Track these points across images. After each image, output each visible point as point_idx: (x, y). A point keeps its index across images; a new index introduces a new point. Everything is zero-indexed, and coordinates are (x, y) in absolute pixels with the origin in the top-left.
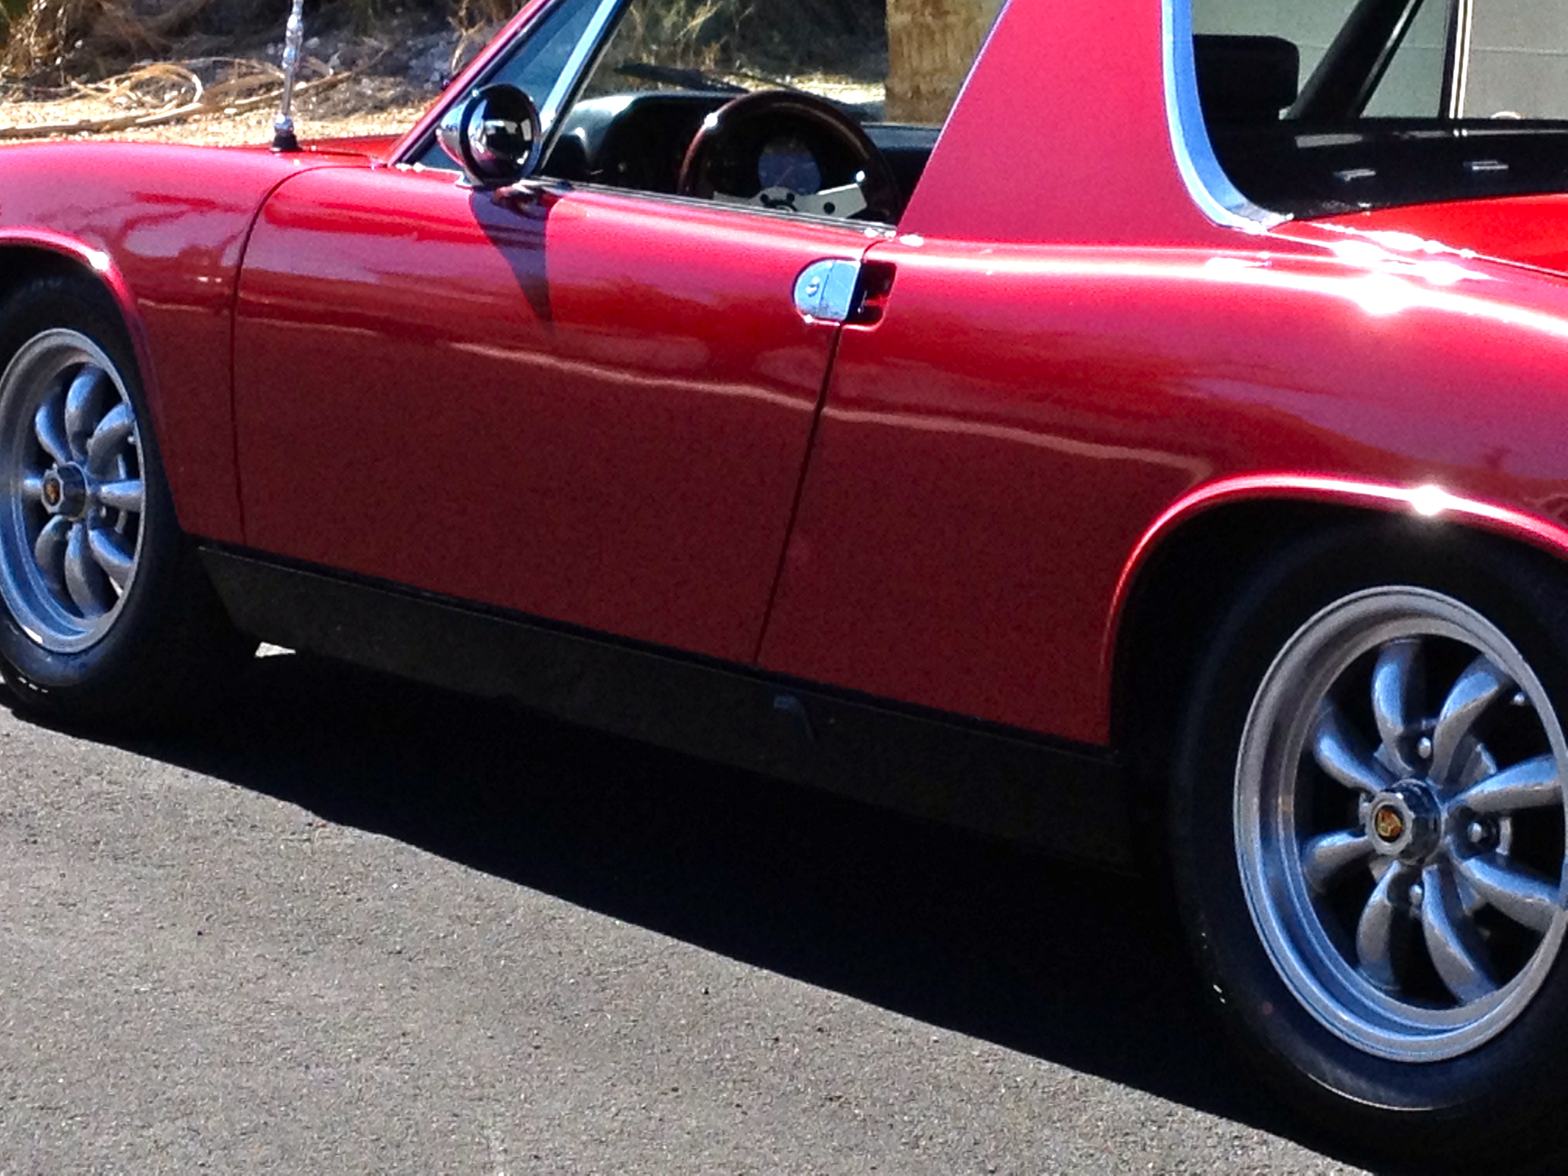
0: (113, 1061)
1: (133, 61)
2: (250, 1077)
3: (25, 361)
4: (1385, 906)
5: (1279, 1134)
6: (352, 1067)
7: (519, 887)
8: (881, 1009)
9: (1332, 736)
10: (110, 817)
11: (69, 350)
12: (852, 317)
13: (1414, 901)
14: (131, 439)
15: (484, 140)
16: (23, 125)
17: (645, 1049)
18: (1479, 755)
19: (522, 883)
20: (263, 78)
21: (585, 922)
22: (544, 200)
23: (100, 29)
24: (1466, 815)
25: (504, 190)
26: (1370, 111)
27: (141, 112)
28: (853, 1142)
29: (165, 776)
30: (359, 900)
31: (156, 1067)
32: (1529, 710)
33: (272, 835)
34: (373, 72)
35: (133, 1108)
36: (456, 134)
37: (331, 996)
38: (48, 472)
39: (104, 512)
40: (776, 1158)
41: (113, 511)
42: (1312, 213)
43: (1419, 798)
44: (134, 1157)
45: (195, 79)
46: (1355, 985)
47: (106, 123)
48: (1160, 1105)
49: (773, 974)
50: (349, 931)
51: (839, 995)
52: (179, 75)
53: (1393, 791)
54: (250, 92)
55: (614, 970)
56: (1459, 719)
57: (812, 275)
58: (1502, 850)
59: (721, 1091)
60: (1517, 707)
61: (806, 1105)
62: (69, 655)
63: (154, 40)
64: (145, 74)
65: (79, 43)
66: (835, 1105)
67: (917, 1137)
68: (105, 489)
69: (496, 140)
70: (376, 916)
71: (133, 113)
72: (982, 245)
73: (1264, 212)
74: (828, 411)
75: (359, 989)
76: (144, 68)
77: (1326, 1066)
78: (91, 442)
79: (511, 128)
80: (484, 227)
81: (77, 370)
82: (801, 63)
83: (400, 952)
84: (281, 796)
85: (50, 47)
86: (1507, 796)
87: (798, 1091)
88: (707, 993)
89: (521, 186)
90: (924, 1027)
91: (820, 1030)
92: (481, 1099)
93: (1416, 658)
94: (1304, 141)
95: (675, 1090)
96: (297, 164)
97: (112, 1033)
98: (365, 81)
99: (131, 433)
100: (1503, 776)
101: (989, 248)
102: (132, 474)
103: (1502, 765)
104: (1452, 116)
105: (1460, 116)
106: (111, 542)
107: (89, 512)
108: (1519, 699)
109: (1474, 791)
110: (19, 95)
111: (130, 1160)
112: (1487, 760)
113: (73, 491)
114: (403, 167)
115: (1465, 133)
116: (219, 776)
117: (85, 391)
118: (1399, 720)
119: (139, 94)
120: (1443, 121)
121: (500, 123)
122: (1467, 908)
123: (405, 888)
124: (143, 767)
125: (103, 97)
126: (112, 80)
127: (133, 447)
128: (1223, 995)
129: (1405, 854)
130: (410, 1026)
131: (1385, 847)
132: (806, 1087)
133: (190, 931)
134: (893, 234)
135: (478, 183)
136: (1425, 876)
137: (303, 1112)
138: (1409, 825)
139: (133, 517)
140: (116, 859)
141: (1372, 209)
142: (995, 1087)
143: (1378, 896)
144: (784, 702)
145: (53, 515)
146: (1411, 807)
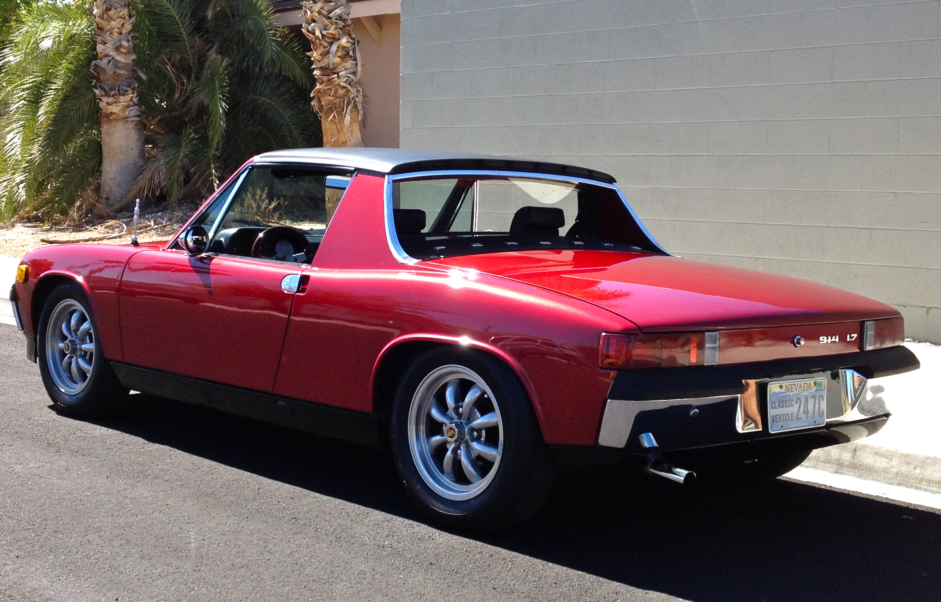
0: (78, 516)
1: (105, 220)
2: (119, 519)
3: (58, 309)
4: (451, 456)
5: (422, 523)
6: (150, 515)
7: (206, 460)
8: (310, 492)
9: (436, 408)
10: (83, 443)
11: (72, 305)
12: (298, 291)
13: (459, 455)
14: (90, 331)
15: (192, 242)
16: (72, 239)
17: (239, 506)
18: (475, 412)
19: (207, 458)
20: (144, 225)
21: (225, 469)
22: (210, 259)
23: (96, 211)
24: (472, 430)
25: (198, 256)
26: (452, 230)
27: (108, 235)
28: (299, 531)
29: (101, 431)
30: (157, 465)
31: (91, 518)
32: (489, 399)
33: (132, 447)
34: (177, 222)
35: (82, 530)
36: (183, 240)
37: (146, 494)
38: (66, 341)
39: (83, 353)
40: (276, 537)
41: (86, 353)
42: (427, 259)
43: (459, 425)
44: (81, 545)
45: (124, 225)
46: (442, 478)
47: (97, 238)
48: (390, 516)
49: (279, 482)
50: (153, 475)
51: (298, 488)
52: (119, 224)
53: (452, 423)
54: (141, 229)
55: (231, 483)
56: (470, 402)
57: (287, 279)
58: (483, 439)
59: (261, 518)
60: (485, 398)
61: (286, 521)
62: (73, 395)
63: (112, 214)
64: (109, 224)
65: (89, 215)
66: (294, 520)
67: (318, 529)
68: (83, 346)
69: (196, 242)
70: (162, 470)
71: (105, 235)
72: (335, 270)
73: (413, 259)
74: (292, 317)
75: (155, 492)
76: (108, 222)
77: (435, 503)
78: (79, 333)
79: (200, 238)
80: (192, 267)
81: (74, 311)
82: (303, 218)
83: (168, 480)
84: (136, 435)
85: (80, 216)
86: (483, 423)
87: (283, 517)
88: (259, 488)
89: (203, 255)
90: (321, 496)
91: (292, 498)
92: (188, 523)
93: (458, 385)
94: (428, 239)
95: (247, 518)
96: (138, 250)
97: (78, 508)
98: (175, 225)
99: (90, 329)
100: (482, 418)
101: (337, 270)
102: (91, 341)
103: (482, 414)
104: (474, 231)
105: (476, 231)
106: (85, 362)
107: (78, 353)
108: (486, 396)
109: (475, 422)
110: (71, 230)
111: (80, 546)
112: (478, 414)
113: (73, 347)
114: (169, 250)
115: (477, 236)
116: (117, 430)
117: (76, 318)
118: (453, 403)
119: (107, 230)
120: (471, 232)
121: (197, 237)
122: (474, 456)
123: (171, 461)
124: (95, 428)
125: (97, 231)
126: (99, 226)
127: (91, 333)
128: (406, 483)
129: (456, 441)
130: (168, 503)
131: (450, 439)
132: (286, 515)
133: (104, 477)
134: (310, 267)
135: (191, 254)
136: (462, 448)
137: (134, 529)
138: (456, 433)
139: (91, 354)
140: (84, 456)
141: (444, 258)
142: (342, 513)
143: (449, 453)
144: (281, 403)
145: (67, 354)
146: (457, 428)
